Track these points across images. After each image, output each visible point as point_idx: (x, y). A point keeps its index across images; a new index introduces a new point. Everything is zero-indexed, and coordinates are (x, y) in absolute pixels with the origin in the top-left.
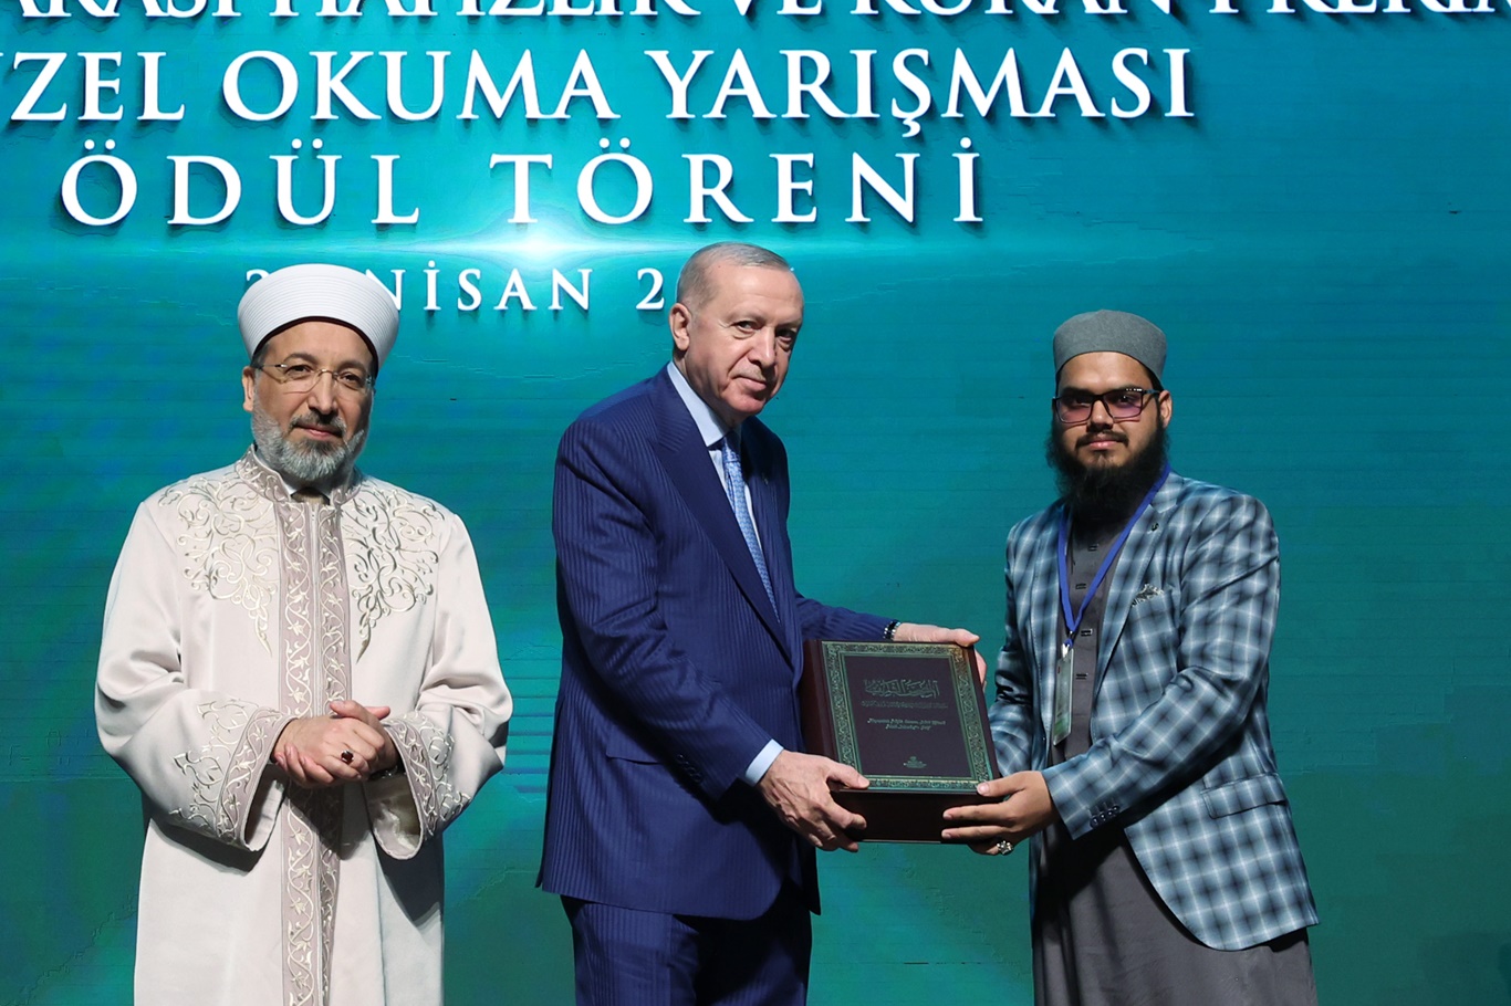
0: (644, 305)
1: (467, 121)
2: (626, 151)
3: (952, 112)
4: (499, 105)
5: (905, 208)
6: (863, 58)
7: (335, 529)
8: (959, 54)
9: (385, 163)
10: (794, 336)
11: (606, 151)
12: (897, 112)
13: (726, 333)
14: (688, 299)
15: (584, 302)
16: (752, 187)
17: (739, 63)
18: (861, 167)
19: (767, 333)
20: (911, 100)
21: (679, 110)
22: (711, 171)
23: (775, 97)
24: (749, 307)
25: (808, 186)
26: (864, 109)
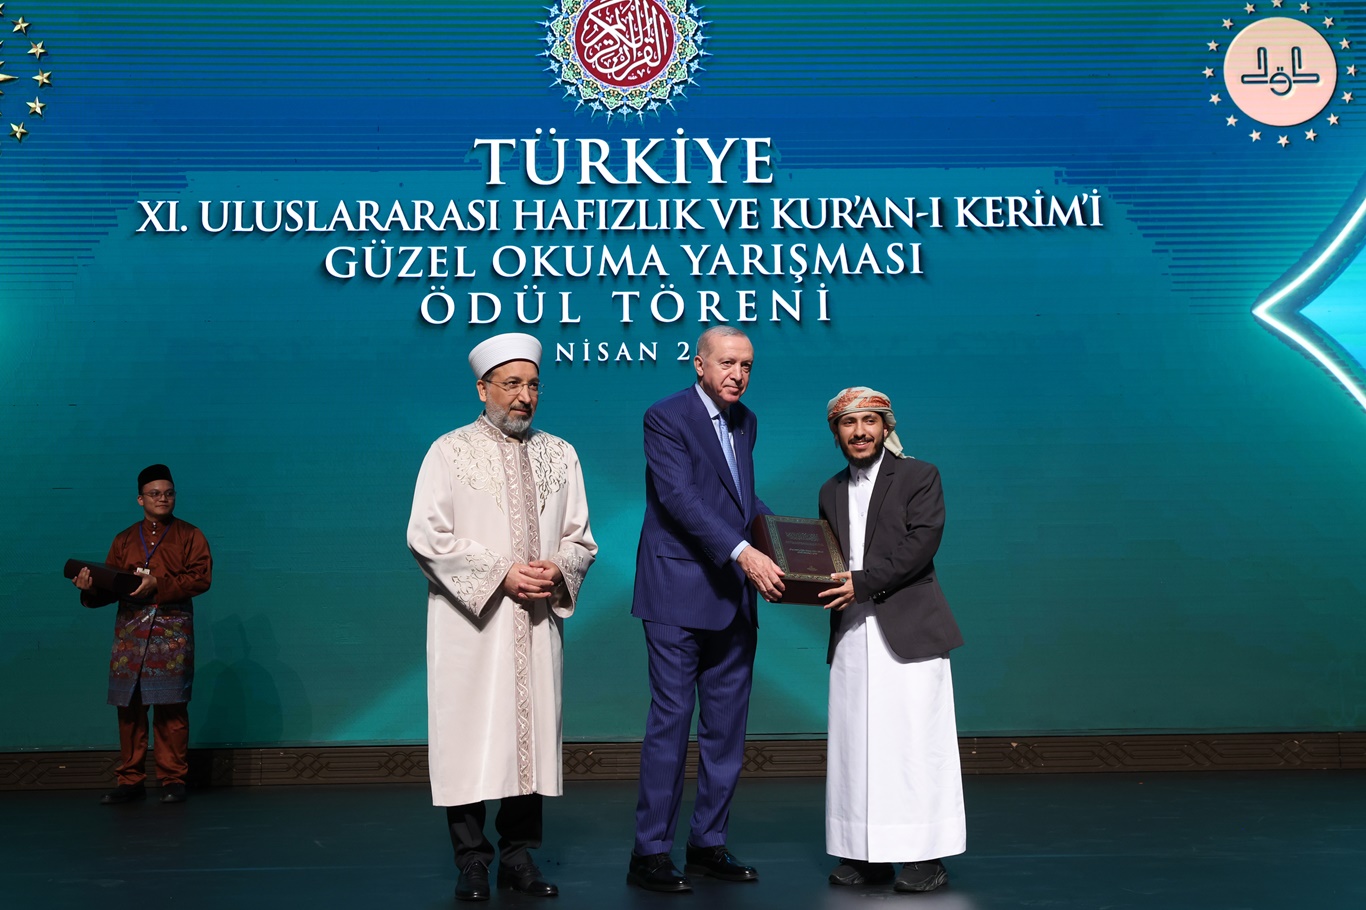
0: (680, 358)
1: (602, 277)
2: (672, 290)
3: (816, 272)
4: (615, 270)
5: (796, 315)
6: (777, 248)
7: (526, 454)
8: (819, 246)
9: (565, 296)
10: (750, 366)
11: (663, 290)
12: (792, 272)
13: (718, 367)
14: (701, 353)
15: (654, 357)
16: (728, 306)
17: (722, 250)
18: (776, 297)
19: (737, 366)
20: (798, 266)
21: (696, 271)
22: (710, 299)
23: (738, 265)
24: (728, 354)
25: (753, 305)
26: (778, 271)
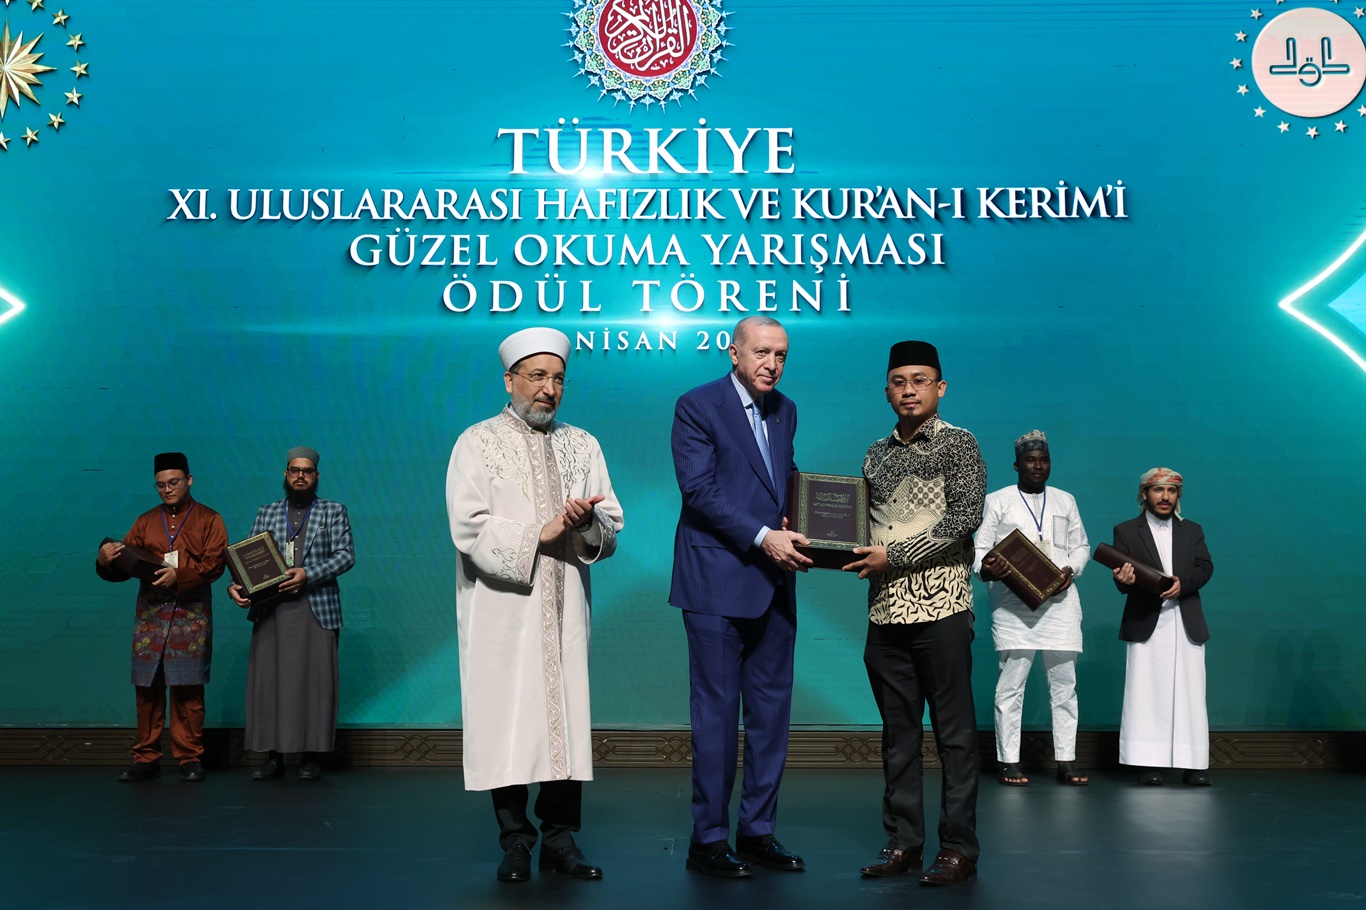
0: (700, 347)
1: (623, 266)
2: (693, 279)
3: (838, 261)
4: (637, 259)
5: (816, 304)
6: (798, 238)
7: (550, 445)
8: (840, 236)
9: (586, 284)
10: (785, 356)
11: (683, 279)
12: (813, 262)
13: (753, 356)
14: (736, 342)
15: (674, 346)
16: (748, 295)
17: (743, 240)
18: (796, 286)
19: (772, 356)
20: (819, 256)
21: (716, 261)
22: (730, 288)
23: (759, 255)
24: (764, 344)
25: (773, 294)
26: (798, 261)
